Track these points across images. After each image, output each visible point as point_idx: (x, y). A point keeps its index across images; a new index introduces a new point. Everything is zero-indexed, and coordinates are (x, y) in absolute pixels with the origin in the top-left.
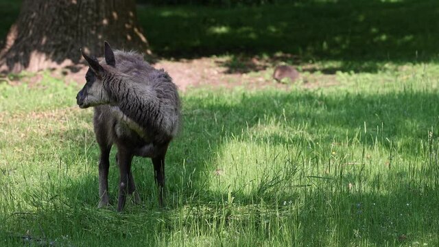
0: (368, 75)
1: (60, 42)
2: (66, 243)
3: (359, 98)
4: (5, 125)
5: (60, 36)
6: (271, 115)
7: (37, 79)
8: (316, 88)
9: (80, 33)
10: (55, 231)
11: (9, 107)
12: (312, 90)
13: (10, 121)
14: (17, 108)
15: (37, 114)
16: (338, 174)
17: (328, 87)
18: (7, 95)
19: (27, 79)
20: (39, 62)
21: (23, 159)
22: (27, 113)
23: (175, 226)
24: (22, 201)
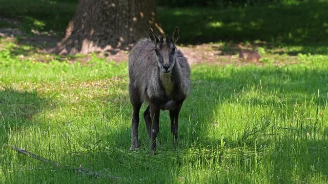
0: (321, 56)
1: (103, 33)
2: (107, 174)
3: (315, 72)
4: (65, 91)
5: (103, 29)
6: (252, 85)
7: (87, 59)
8: (284, 65)
9: (117, 27)
10: (99, 165)
11: (67, 79)
12: (280, 67)
13: (68, 88)
14: (73, 79)
15: (87, 84)
16: (299, 126)
17: (292, 64)
18: (66, 69)
19: (80, 59)
20: (88, 48)
21: (77, 115)
22: (80, 83)
23: (183, 162)
24: (77, 144)
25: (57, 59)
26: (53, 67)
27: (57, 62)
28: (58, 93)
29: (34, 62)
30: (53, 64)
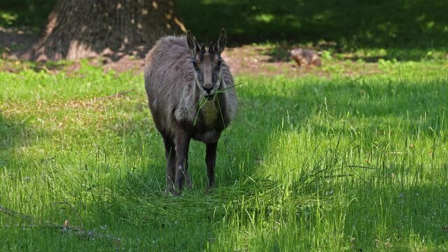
0: (411, 63)
1: (98, 30)
2: (105, 232)
3: (402, 87)
4: (43, 114)
5: (98, 24)
6: (312, 104)
7: (75, 67)
8: (358, 76)
9: (118, 21)
10: (93, 221)
11: (46, 96)
12: (353, 79)
13: (48, 109)
14: (55, 96)
15: (74, 103)
16: (381, 164)
17: (370, 75)
18: (44, 83)
19: (65, 68)
20: (78, 52)
21: (61, 148)
22: (65, 102)
24: (60, 191)
25: (31, 68)
26: (26, 78)
27: (31, 72)
28: (32, 117)
30: (26, 74)
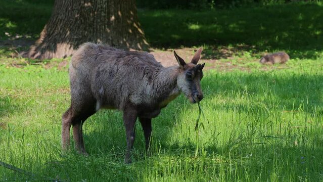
0: (310, 61)
1: (81, 37)
4: (41, 98)
5: (81, 32)
6: (237, 91)
7: (64, 64)
8: (271, 70)
9: (95, 30)
10: (76, 176)
11: (43, 85)
12: (267, 72)
13: (44, 94)
14: (49, 85)
15: (63, 90)
16: (287, 134)
17: (280, 69)
18: (42, 75)
19: (56, 64)
21: (53, 123)
22: (56, 89)
23: (165, 173)
24: (53, 154)
25: (32, 64)
26: (29, 72)
27: (32, 67)
28: (33, 100)
29: (8, 67)
30: (28, 69)
